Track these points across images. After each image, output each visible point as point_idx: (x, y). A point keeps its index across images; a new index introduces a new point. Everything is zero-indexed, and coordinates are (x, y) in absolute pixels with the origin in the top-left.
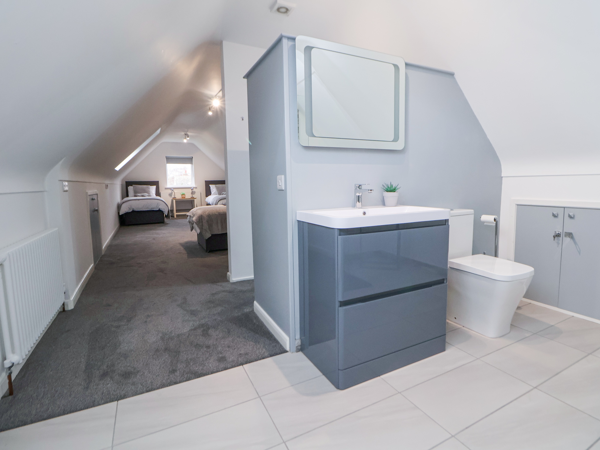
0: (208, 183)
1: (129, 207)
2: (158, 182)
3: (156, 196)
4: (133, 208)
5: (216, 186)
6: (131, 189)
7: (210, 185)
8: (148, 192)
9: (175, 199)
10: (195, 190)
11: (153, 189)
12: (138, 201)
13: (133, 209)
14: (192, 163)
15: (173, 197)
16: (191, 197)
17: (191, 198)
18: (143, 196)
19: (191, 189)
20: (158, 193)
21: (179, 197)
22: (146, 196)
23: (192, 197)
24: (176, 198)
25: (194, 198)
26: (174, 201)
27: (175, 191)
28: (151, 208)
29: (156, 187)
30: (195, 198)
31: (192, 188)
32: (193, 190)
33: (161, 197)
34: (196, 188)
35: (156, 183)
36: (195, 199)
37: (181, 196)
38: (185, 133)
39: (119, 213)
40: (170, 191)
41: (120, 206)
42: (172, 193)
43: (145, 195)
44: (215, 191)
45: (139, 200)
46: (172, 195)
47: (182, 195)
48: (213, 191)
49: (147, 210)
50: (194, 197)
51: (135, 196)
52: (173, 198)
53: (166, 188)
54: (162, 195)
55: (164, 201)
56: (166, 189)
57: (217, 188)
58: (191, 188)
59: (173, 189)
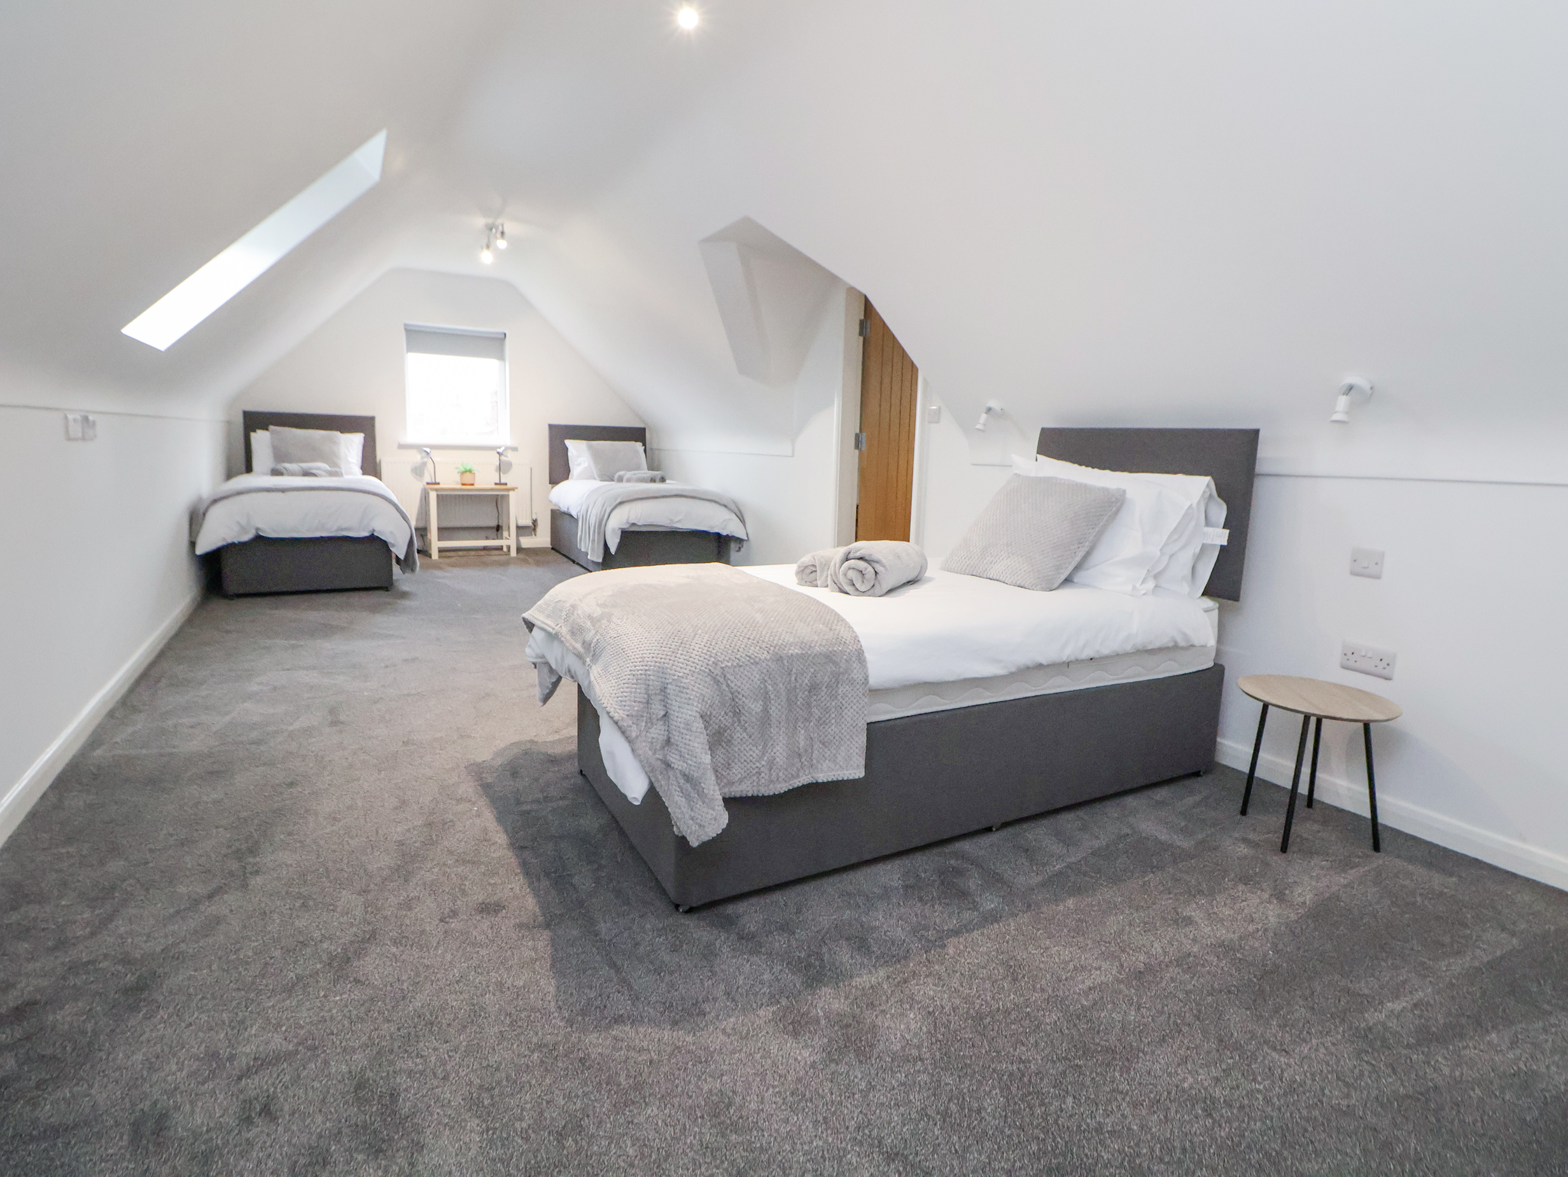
0: (560, 434)
1: (238, 523)
2: (372, 419)
3: (364, 474)
4: (259, 526)
5: (590, 448)
6: (260, 439)
7: (568, 442)
8: (331, 459)
9: (436, 490)
10: (510, 457)
11: (351, 445)
12: (280, 494)
13: (257, 529)
14: (501, 357)
15: (429, 481)
16: (496, 484)
17: (498, 487)
18: (306, 474)
19: (498, 453)
20: (370, 465)
21: (450, 480)
22: (320, 476)
23: (500, 484)
24: (439, 484)
25: (509, 486)
26: (433, 496)
27: (437, 456)
28: (335, 528)
29: (365, 438)
30: (513, 489)
31: (500, 450)
32: (503, 458)
33: (381, 480)
34: (515, 449)
35: (363, 425)
36: (511, 493)
37: (458, 478)
38: (490, 221)
39: (193, 544)
40: (416, 458)
41: (201, 511)
42: (424, 464)
43: (319, 469)
44: (586, 465)
45: (283, 490)
46: (426, 472)
47: (463, 473)
48: (579, 464)
49: (317, 534)
50: (506, 484)
51: (276, 472)
52: (428, 484)
53: (401, 443)
54: (385, 470)
55: (394, 498)
56: (402, 447)
57: (596, 456)
58: (498, 450)
59: (428, 450)
